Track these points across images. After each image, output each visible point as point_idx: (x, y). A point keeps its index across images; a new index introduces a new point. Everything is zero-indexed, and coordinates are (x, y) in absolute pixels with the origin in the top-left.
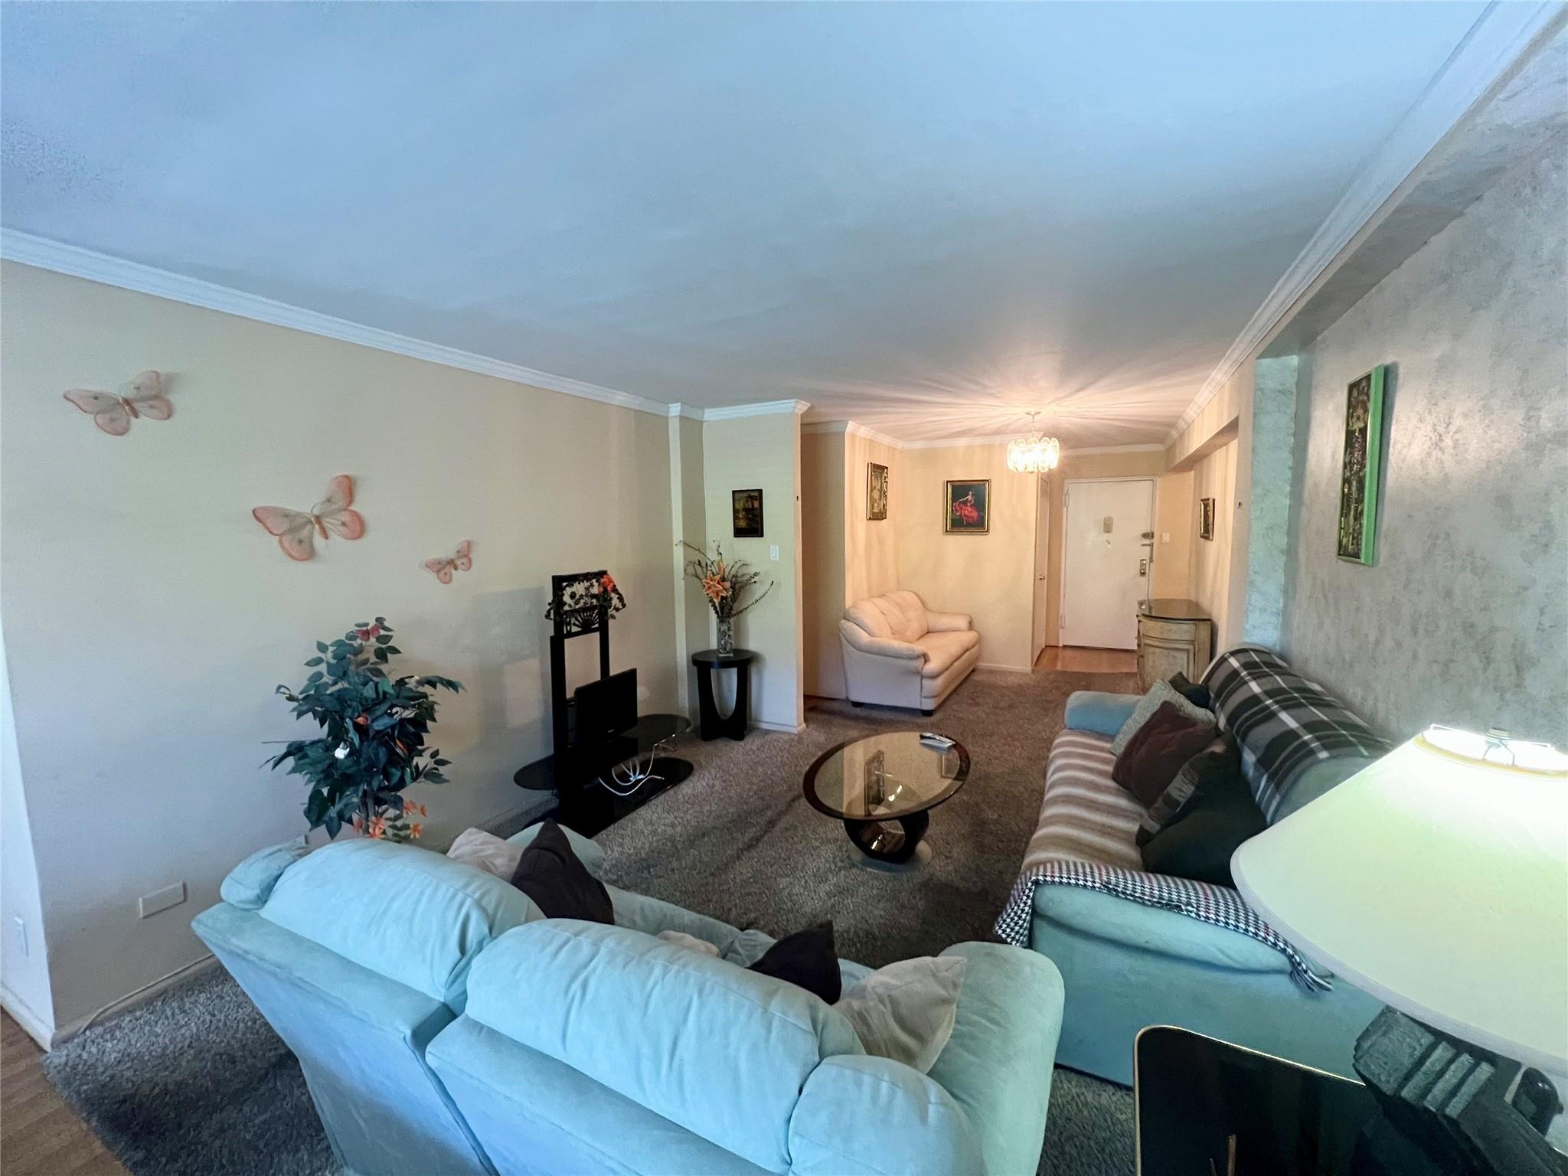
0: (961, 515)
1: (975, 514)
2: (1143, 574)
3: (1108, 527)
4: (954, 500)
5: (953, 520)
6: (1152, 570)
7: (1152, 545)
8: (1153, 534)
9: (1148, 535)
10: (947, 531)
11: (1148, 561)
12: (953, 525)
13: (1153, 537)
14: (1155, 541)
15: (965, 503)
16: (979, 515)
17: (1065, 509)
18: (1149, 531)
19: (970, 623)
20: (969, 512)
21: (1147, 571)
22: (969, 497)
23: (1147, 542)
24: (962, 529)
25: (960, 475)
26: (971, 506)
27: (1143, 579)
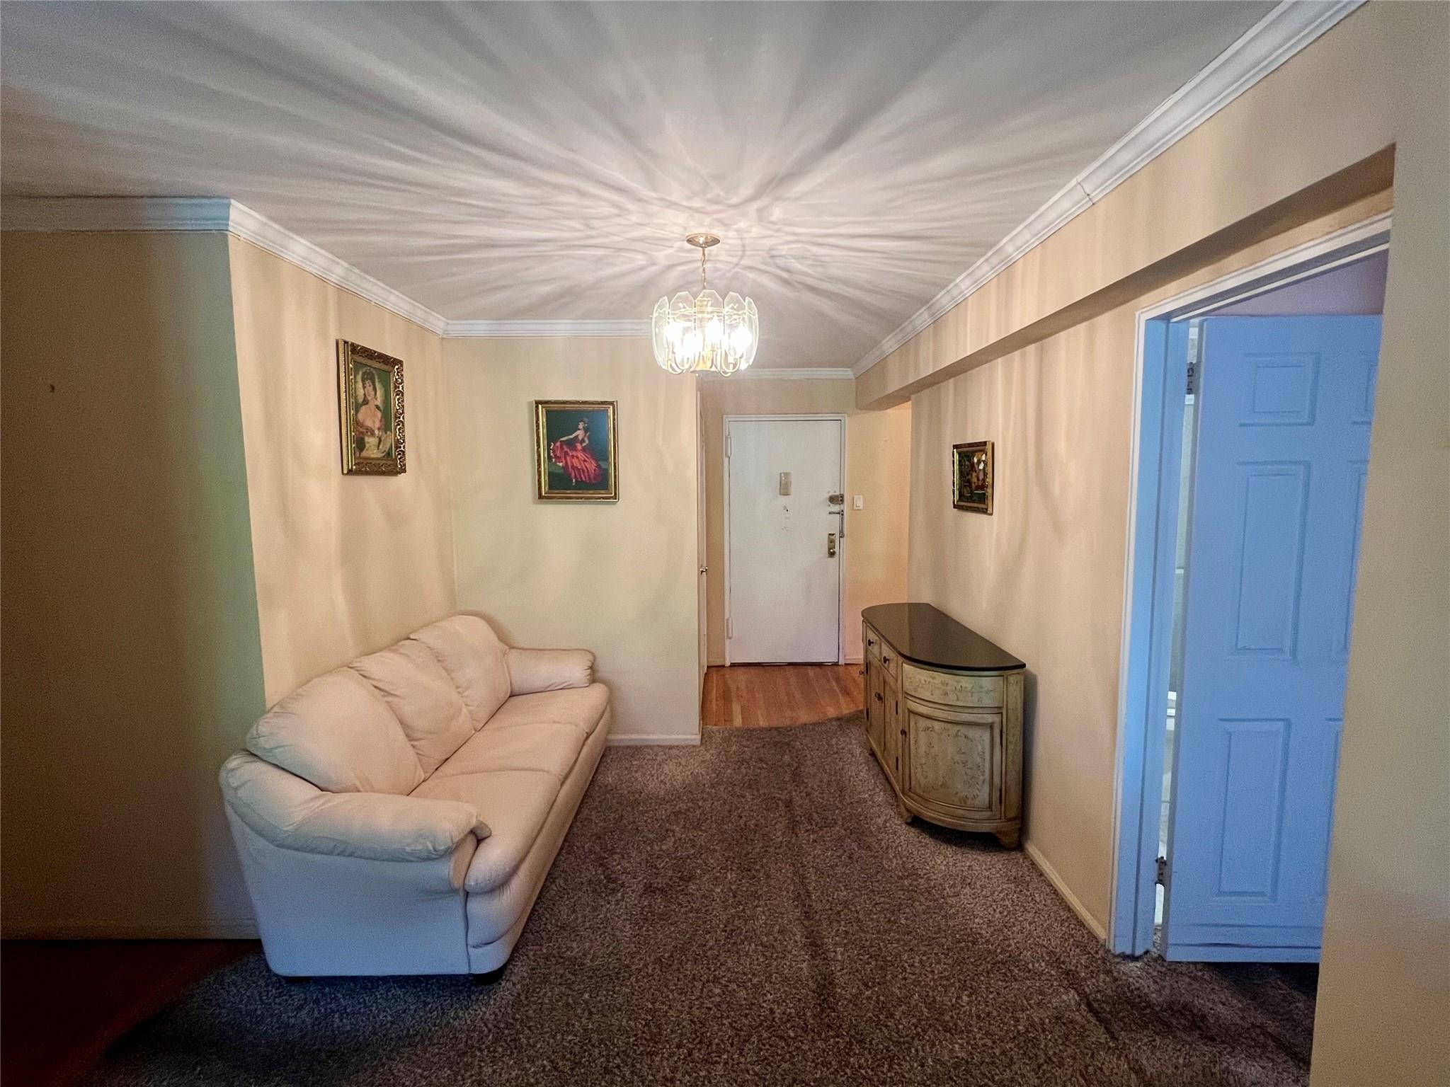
0: (565, 467)
1: (591, 466)
2: (832, 554)
3: (785, 489)
4: (551, 438)
5: (551, 475)
6: (843, 547)
7: (841, 513)
8: (842, 496)
9: (836, 499)
10: (540, 497)
11: (837, 536)
12: (551, 486)
13: (842, 501)
14: (846, 507)
15: (572, 444)
16: (599, 466)
17: (726, 460)
18: (837, 493)
19: (592, 668)
20: (579, 459)
21: (837, 550)
22: (580, 434)
23: (836, 508)
24: (569, 493)
25: (562, 391)
26: (584, 450)
27: (834, 561)
